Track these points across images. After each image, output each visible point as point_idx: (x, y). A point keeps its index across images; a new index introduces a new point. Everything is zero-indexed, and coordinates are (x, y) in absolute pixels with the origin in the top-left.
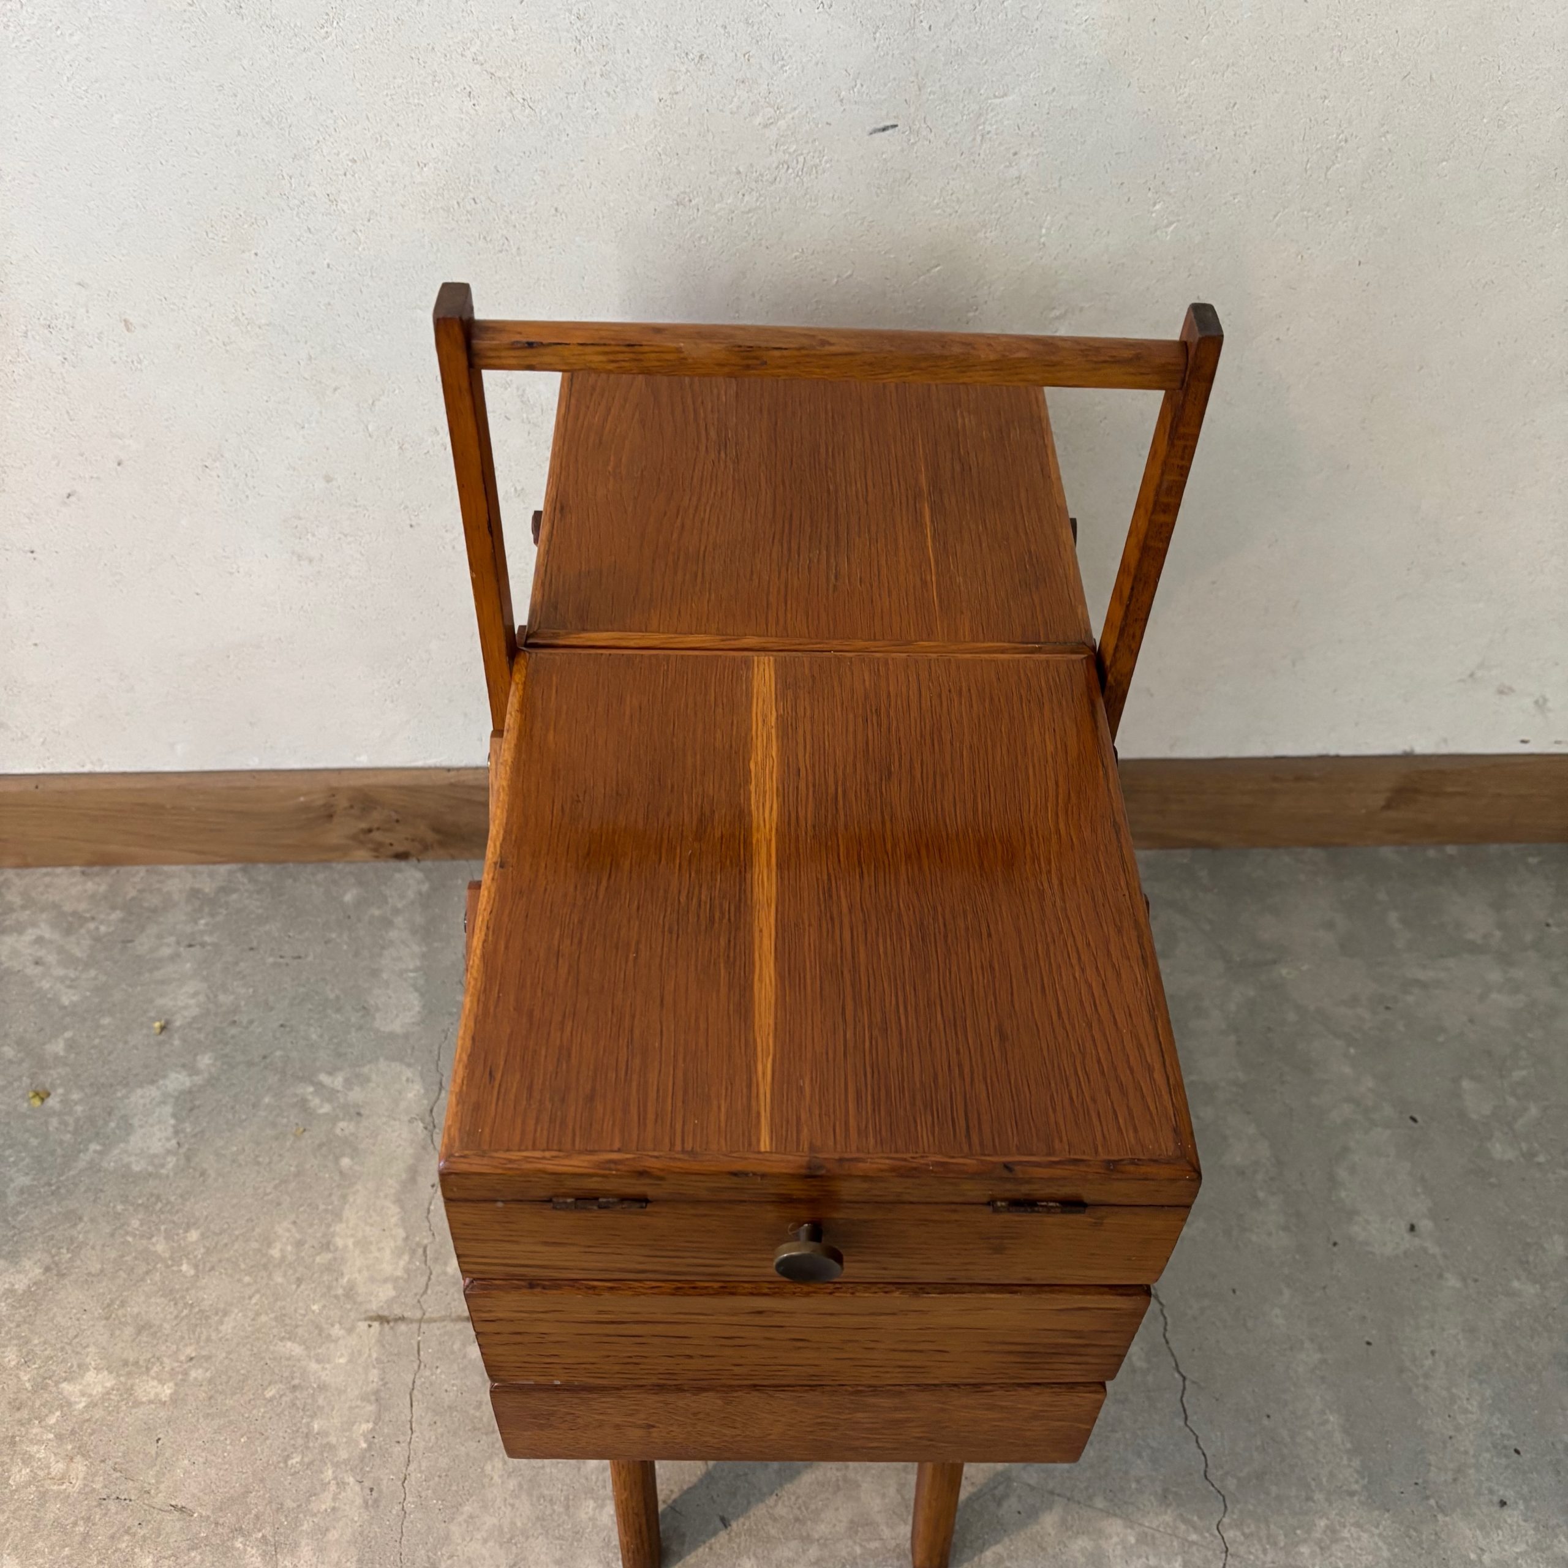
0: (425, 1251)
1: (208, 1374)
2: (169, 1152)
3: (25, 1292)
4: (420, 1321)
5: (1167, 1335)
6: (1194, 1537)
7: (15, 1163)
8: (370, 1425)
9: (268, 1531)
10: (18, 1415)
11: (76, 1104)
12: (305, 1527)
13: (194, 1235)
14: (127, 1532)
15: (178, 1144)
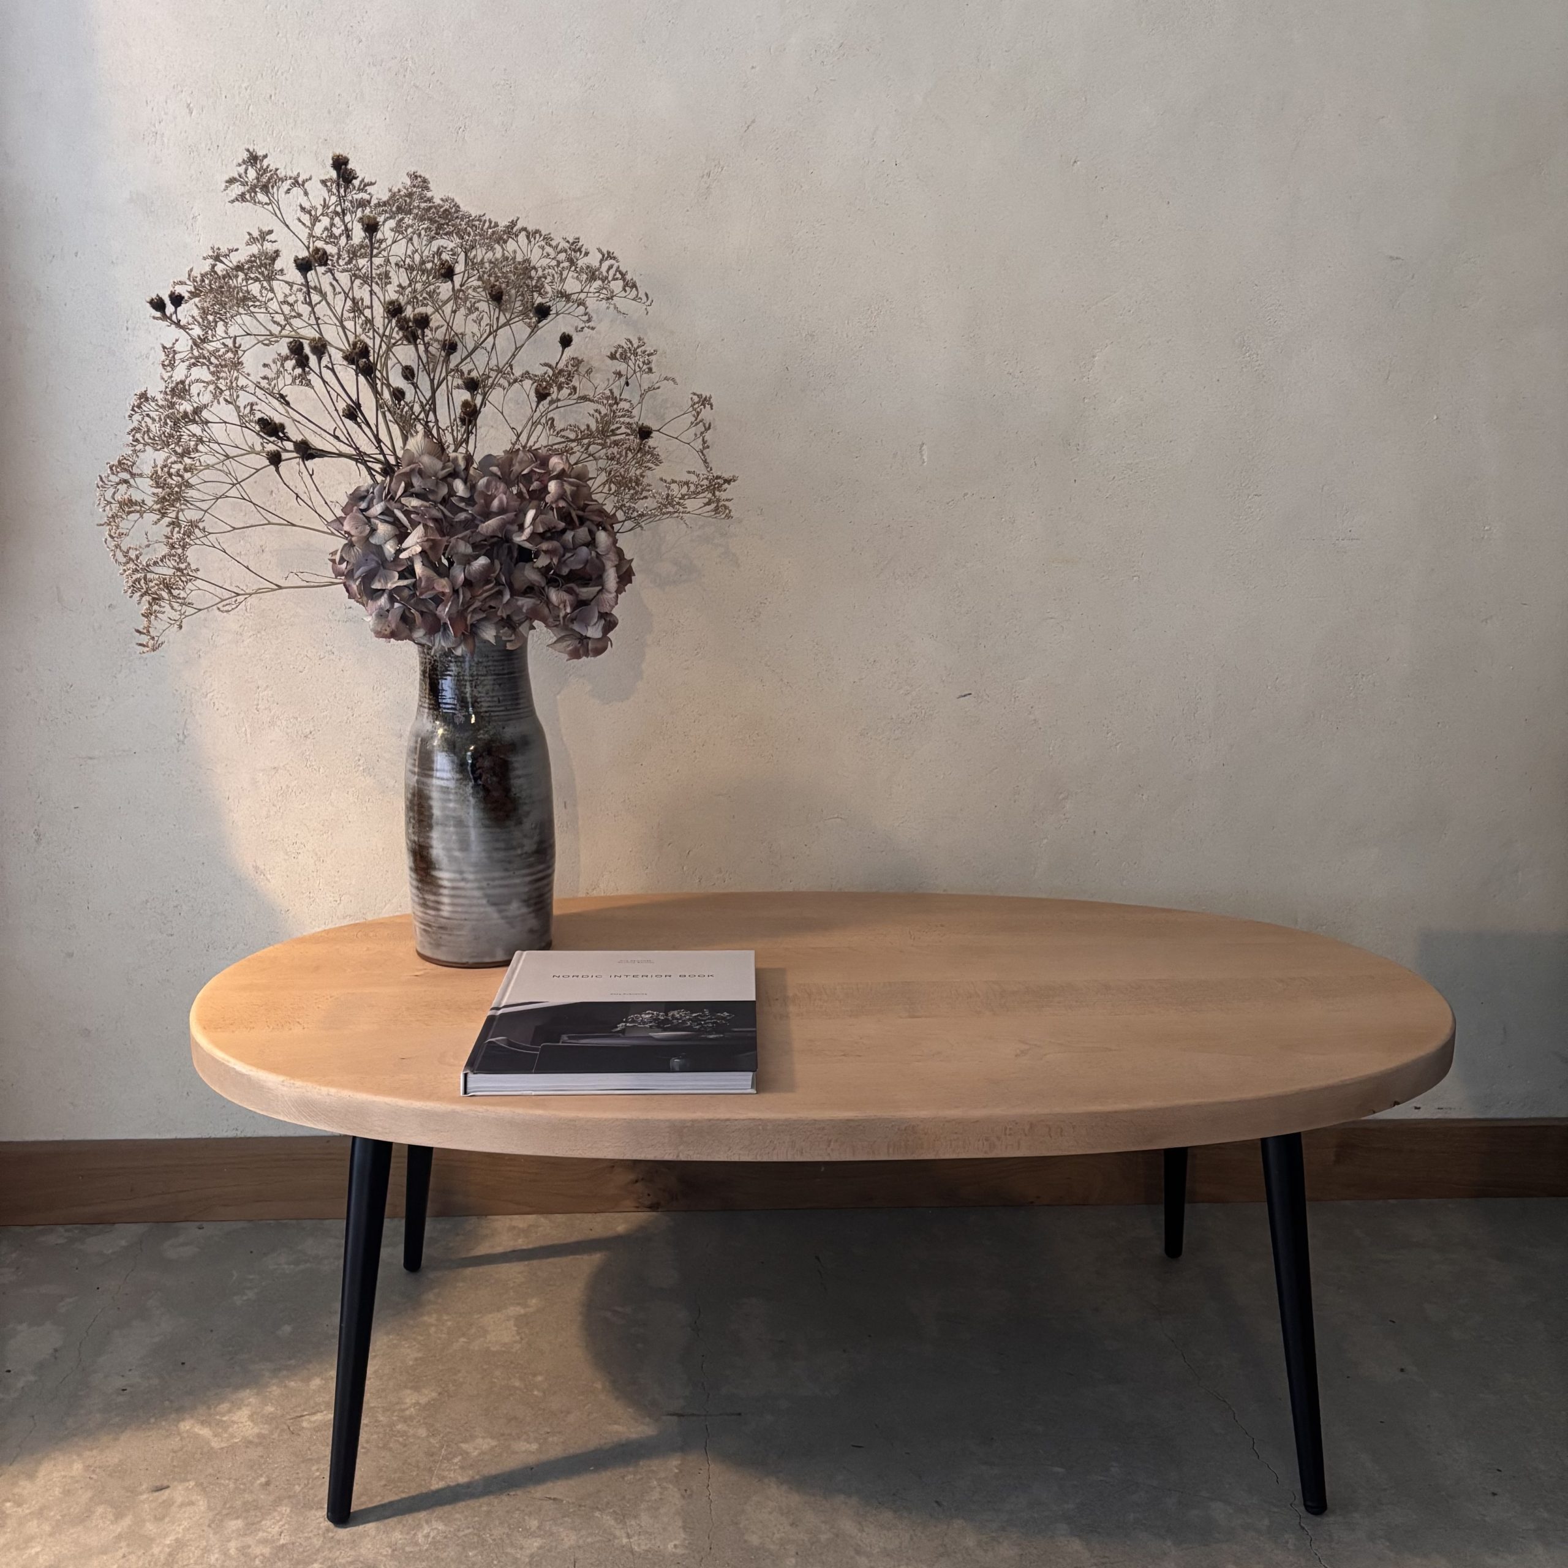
0: (703, 1384)
1: (562, 1440)
2: (515, 1342)
3: (426, 1405)
4: (705, 1416)
5: (1237, 1418)
6: (1276, 1510)
7: (409, 1347)
8: (679, 1462)
9: (617, 1509)
10: (431, 1459)
11: (447, 1320)
12: (642, 1507)
13: (540, 1378)
14: (518, 1509)
15: (522, 1339)
